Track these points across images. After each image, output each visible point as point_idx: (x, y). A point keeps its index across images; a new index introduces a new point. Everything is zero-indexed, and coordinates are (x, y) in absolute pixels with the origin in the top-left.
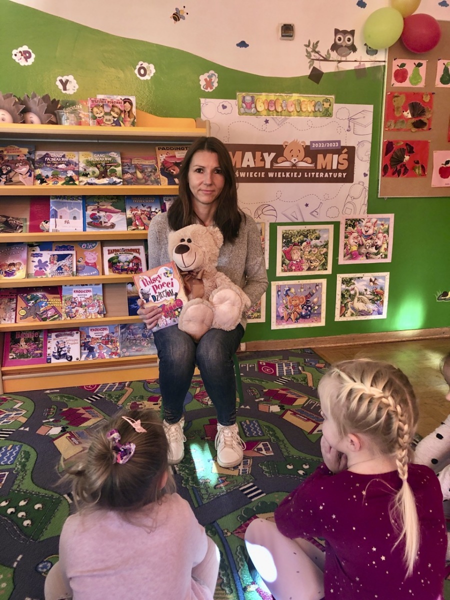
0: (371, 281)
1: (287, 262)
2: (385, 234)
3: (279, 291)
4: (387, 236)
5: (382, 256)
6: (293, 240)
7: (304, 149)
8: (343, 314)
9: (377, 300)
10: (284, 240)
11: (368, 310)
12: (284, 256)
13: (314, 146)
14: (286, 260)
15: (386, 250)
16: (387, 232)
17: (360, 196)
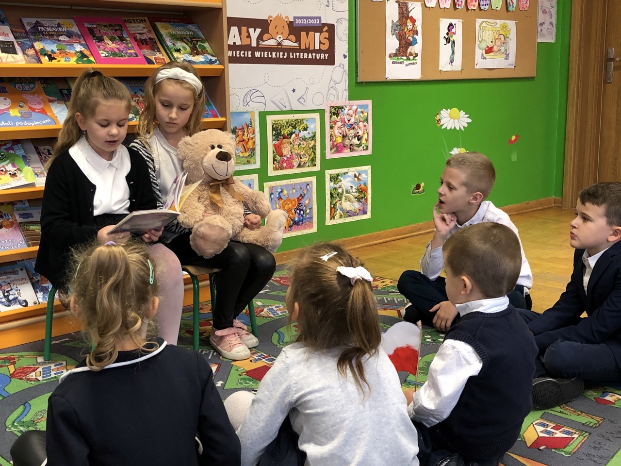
0: (355, 176)
1: (278, 158)
2: (365, 123)
3: (272, 194)
4: (367, 125)
5: (363, 147)
6: (282, 132)
7: (288, 24)
8: (332, 217)
9: (362, 198)
10: (274, 132)
11: (354, 210)
12: (275, 152)
13: (297, 23)
14: (277, 155)
15: (367, 140)
16: (367, 120)
17: (342, 80)
